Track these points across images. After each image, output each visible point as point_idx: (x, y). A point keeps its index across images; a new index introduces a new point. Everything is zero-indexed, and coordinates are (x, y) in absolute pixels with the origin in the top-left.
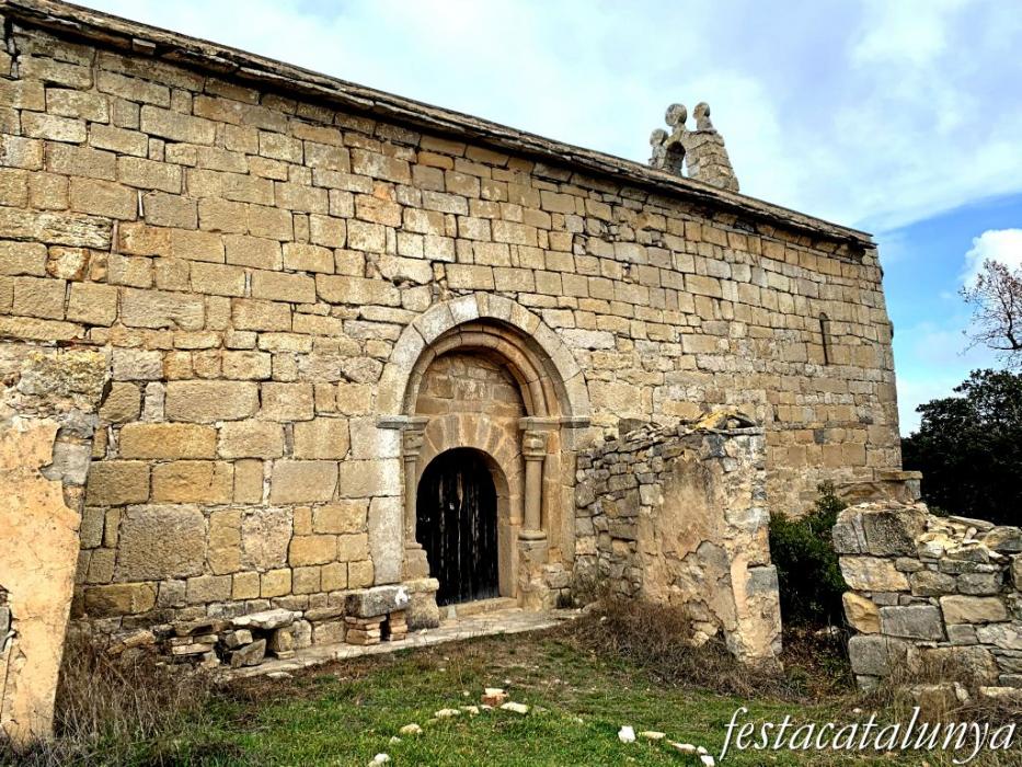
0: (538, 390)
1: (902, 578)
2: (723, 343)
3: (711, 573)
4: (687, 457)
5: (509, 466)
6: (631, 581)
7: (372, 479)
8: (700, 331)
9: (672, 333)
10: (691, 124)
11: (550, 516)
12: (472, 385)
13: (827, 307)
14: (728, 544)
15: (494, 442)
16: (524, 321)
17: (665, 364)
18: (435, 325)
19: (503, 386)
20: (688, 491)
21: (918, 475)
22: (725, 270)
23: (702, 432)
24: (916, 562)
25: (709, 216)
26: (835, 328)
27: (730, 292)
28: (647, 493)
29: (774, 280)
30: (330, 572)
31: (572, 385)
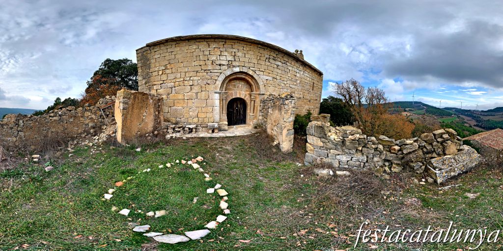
0: (254, 87)
1: (322, 143)
2: (295, 83)
3: (279, 131)
4: (277, 103)
5: (248, 101)
6: (266, 127)
7: (213, 103)
8: (291, 80)
9: (285, 79)
10: (299, 52)
11: (255, 111)
12: (240, 85)
13: (314, 81)
14: (283, 125)
15: (245, 96)
16: (251, 73)
17: (283, 85)
18: (228, 73)
19: (248, 86)
20: (277, 111)
21: (329, 115)
22: (298, 71)
23: (281, 98)
24: (326, 140)
25: (297, 62)
26: (315, 85)
27: (298, 75)
28: (270, 110)
29: (307, 75)
30: (205, 119)
31: (261, 87)
